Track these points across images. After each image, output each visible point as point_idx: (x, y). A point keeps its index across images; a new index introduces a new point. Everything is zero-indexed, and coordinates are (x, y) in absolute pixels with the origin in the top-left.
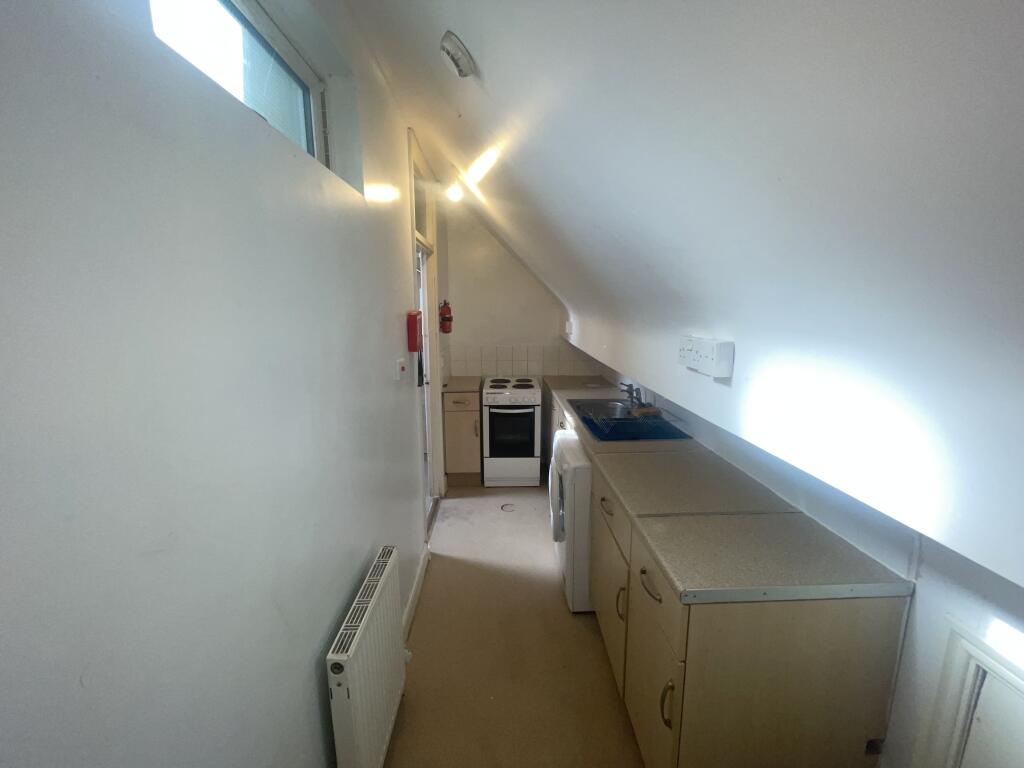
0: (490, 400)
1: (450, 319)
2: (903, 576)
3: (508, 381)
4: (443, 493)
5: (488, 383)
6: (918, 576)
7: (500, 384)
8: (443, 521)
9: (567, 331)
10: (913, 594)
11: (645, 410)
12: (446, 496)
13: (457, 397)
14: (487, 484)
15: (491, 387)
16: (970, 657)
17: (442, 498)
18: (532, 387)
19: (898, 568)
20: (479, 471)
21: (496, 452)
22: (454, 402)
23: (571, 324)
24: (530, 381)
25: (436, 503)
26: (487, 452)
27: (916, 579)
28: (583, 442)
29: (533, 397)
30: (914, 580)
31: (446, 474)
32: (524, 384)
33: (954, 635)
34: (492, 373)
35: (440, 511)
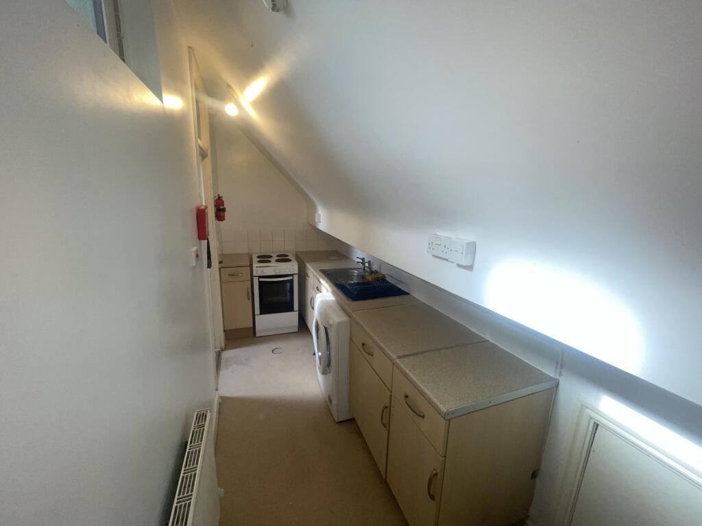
0: (259, 272)
1: (224, 210)
2: (552, 375)
3: (271, 257)
4: (223, 346)
5: (255, 260)
6: (560, 374)
7: (264, 259)
8: (227, 369)
9: (316, 220)
10: (557, 386)
11: (375, 276)
12: (226, 348)
13: (232, 271)
14: (257, 335)
15: (259, 262)
16: (591, 418)
17: (222, 350)
18: (290, 260)
19: (550, 372)
20: (252, 325)
21: (264, 311)
22: (229, 275)
23: (319, 215)
24: (287, 256)
25: (218, 356)
26: (257, 311)
27: (559, 376)
28: (339, 303)
29: (291, 268)
30: (558, 377)
31: (224, 330)
32: (283, 259)
33: (583, 407)
34: (257, 251)
35: (223, 361)
